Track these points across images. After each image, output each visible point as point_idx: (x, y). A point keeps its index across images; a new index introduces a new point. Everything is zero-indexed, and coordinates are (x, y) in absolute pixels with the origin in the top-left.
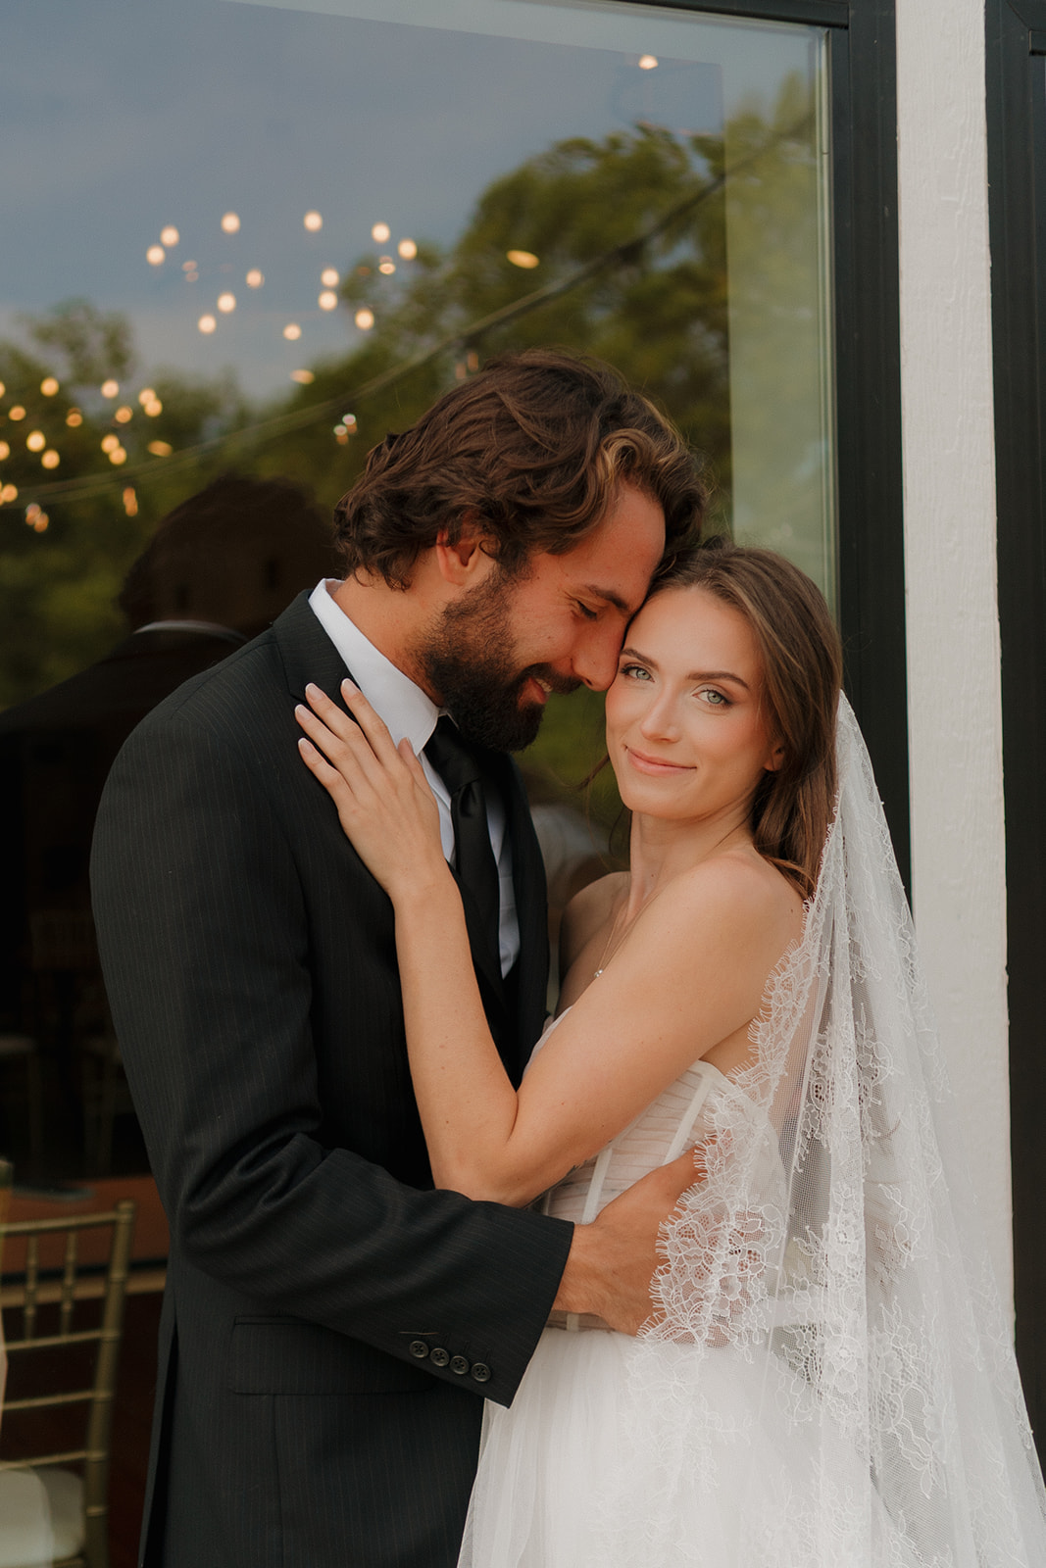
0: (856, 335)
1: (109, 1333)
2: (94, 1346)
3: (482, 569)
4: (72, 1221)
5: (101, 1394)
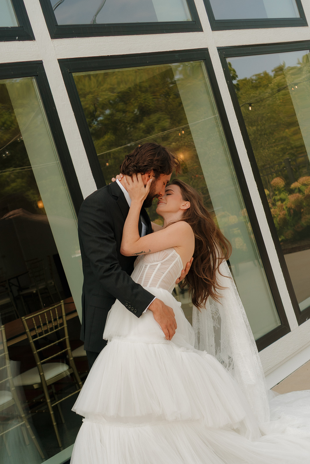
1: (65, 325)
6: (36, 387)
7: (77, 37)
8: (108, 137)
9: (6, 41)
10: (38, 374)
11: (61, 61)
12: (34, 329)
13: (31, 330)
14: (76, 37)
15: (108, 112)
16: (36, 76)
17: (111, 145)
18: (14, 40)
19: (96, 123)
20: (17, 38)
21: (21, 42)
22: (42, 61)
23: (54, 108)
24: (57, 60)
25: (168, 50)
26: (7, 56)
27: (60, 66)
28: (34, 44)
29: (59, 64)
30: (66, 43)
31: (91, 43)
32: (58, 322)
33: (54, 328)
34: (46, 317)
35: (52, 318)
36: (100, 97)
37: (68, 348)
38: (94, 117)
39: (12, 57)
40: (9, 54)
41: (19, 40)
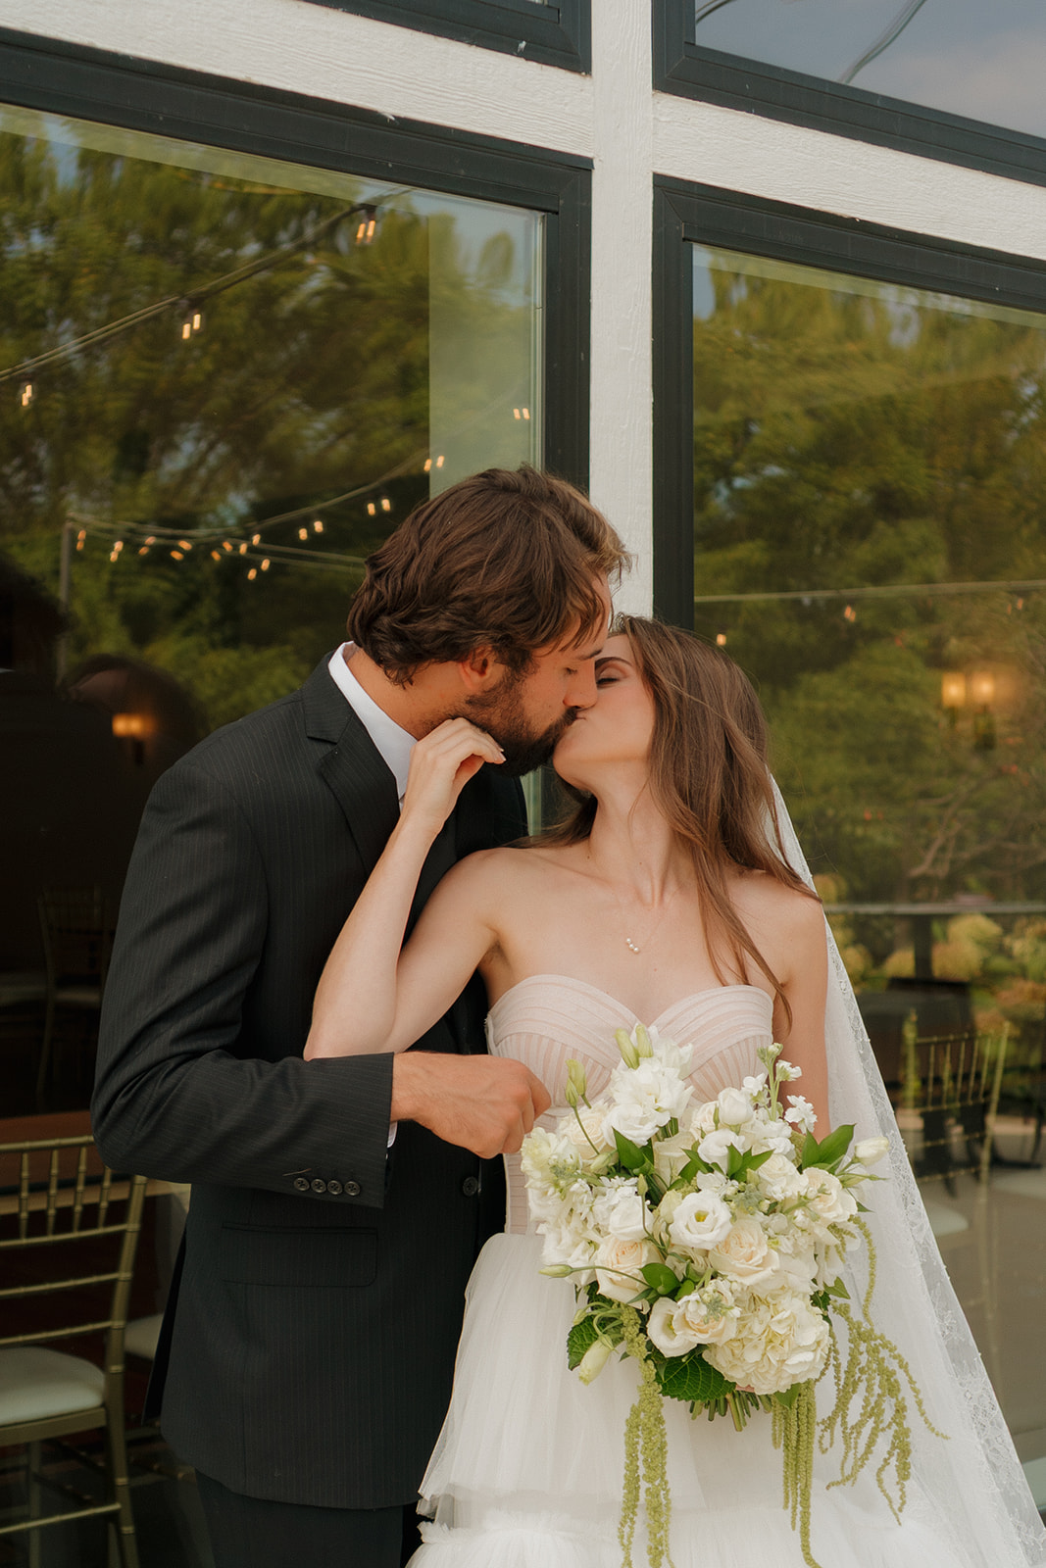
0: (559, 451)
1: (132, 1226)
2: (121, 1235)
5: (124, 1275)
7: (755, 114)
8: (750, 551)
9: (477, 45)
11: (665, 187)
14: (750, 112)
15: (774, 470)
16: (550, 212)
17: (751, 579)
18: (510, 49)
19: (724, 492)
20: (523, 45)
21: (534, 64)
22: (590, 161)
23: (582, 354)
24: (651, 175)
26: (462, 103)
27: (654, 202)
28: (582, 90)
29: (654, 193)
30: (704, 121)
31: (802, 152)
32: (79, 1196)
33: (77, 1218)
34: (54, 1171)
35: (81, 1178)
36: (761, 421)
37: (116, 1323)
38: (725, 472)
39: (480, 113)
40: (471, 95)
41: (527, 55)
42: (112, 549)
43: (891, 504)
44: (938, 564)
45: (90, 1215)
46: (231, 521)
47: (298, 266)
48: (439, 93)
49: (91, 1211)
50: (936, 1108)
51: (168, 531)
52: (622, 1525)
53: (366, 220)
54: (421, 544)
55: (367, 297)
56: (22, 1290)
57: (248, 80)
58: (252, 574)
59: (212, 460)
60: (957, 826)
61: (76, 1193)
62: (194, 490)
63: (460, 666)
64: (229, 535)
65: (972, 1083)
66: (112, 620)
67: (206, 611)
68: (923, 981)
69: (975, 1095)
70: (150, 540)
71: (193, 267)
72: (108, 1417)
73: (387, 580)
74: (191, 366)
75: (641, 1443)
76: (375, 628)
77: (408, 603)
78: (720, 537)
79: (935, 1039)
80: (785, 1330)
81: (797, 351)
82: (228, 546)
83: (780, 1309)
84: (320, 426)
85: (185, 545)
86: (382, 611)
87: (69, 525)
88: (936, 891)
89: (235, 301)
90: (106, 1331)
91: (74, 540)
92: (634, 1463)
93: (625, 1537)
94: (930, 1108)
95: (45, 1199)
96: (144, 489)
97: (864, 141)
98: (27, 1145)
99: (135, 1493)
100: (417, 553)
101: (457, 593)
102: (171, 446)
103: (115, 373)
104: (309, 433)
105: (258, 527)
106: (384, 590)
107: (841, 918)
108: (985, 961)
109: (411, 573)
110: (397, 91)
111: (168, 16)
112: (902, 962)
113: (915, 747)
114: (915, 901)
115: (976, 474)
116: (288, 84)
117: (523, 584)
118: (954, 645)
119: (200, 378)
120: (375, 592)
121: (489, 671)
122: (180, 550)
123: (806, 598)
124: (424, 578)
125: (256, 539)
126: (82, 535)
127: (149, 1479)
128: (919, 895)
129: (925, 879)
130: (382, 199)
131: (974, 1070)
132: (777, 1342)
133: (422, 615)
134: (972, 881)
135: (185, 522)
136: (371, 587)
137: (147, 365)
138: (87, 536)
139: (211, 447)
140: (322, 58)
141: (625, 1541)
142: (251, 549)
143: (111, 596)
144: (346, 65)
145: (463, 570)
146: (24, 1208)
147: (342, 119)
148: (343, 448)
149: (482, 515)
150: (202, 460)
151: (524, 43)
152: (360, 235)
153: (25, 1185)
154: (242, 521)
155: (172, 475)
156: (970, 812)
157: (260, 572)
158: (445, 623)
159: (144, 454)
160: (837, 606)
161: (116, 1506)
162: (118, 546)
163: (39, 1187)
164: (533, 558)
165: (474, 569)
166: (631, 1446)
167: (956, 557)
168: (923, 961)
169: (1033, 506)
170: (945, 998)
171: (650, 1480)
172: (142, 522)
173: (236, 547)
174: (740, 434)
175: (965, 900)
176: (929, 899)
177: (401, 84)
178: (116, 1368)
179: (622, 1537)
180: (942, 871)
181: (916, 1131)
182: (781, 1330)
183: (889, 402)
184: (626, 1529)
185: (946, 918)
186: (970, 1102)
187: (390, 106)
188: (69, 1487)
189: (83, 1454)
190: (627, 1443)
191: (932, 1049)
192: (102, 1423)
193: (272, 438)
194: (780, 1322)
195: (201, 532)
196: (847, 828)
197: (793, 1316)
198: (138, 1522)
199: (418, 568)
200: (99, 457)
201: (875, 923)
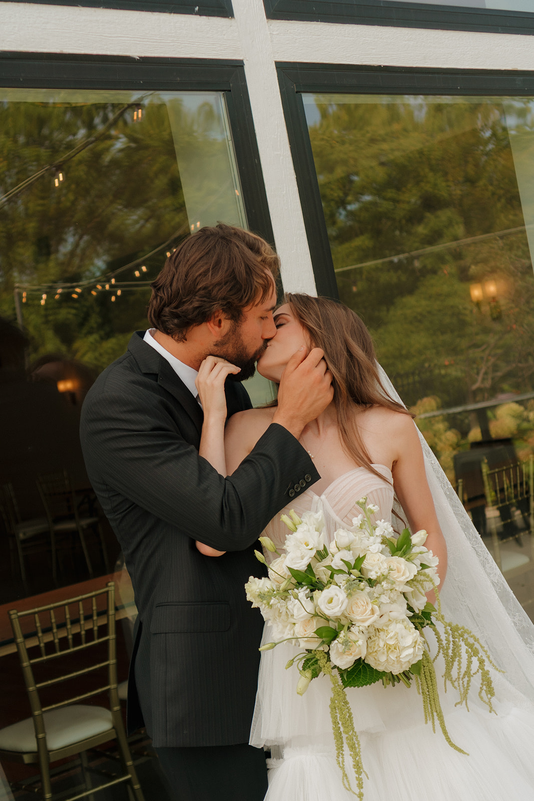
1: (112, 636)
2: (107, 642)
3: (226, 325)
4: (93, 593)
5: (112, 661)
6: (27, 759)
7: (321, 22)
8: (362, 241)
9: (174, 13)
10: (34, 734)
11: (282, 67)
12: (34, 634)
13: (27, 637)
14: (318, 21)
15: (367, 198)
16: (227, 91)
17: (366, 255)
18: (191, 12)
19: (343, 213)
20: (197, 8)
21: (204, 17)
22: (242, 61)
23: (256, 160)
24: (274, 63)
25: (503, 68)
26: (172, 44)
27: (278, 76)
28: (231, 26)
29: (277, 71)
30: (296, 31)
31: (348, 37)
32: (95, 622)
33: (83, 637)
34: (68, 616)
35: (82, 617)
36: (357, 174)
37: (112, 686)
38: (343, 203)
39: (182, 47)
40: (175, 39)
41: (201, 13)
42: (42, 298)
43: (431, 203)
44: (460, 230)
45: (90, 635)
46: (98, 274)
47: (110, 137)
48: (160, 41)
49: (90, 633)
50: (504, 504)
51: (69, 285)
52: (338, 757)
53: (136, 109)
54: (176, 270)
55: (146, 147)
56: (62, 678)
57: (61, 52)
58: (113, 299)
59: (82, 244)
60: (492, 360)
61: (93, 621)
62: (76, 261)
63: (208, 324)
64: (99, 281)
65: (519, 489)
66: (50, 334)
67: (94, 320)
68: (487, 442)
69: (522, 494)
70: (60, 291)
71: (55, 150)
72: (117, 733)
73: (163, 291)
74: (63, 199)
75: (339, 716)
76: (162, 315)
77: (177, 299)
78: (345, 236)
79: (497, 470)
80: (395, 641)
81: (369, 135)
82: (99, 287)
83: (390, 632)
84: (135, 217)
85: (78, 290)
86: (164, 306)
87: (17, 290)
88: (486, 395)
89: (80, 162)
90: (108, 690)
91: (21, 297)
92: (337, 726)
93: (341, 763)
94: (500, 505)
95: (52, 635)
96: (51, 264)
97: (378, 25)
98: (52, 605)
99: (137, 768)
100: (175, 273)
101: (199, 287)
102: (61, 240)
103: (27, 209)
104: (129, 222)
105: (113, 275)
106: (163, 295)
107: (441, 417)
108: (519, 426)
109: (174, 284)
110: (138, 44)
111: (15, 27)
112: (475, 434)
113: (463, 324)
114: (476, 402)
115: (471, 181)
116: (82, 50)
117: (231, 276)
118: (473, 269)
119: (68, 204)
120: (159, 298)
121: (223, 324)
122: (77, 293)
123: (395, 259)
124: (181, 284)
125: (113, 281)
126: (24, 294)
127: (142, 760)
128: (478, 398)
129: (480, 390)
130: (142, 99)
131: (519, 482)
132: (392, 648)
133: (184, 302)
134: (505, 386)
135: (75, 278)
136: (156, 296)
137: (41, 202)
138: (27, 294)
139: (81, 238)
140: (97, 34)
141: (341, 765)
142: (111, 286)
143: (47, 322)
144: (110, 35)
145: (200, 275)
146: (69, 633)
147: (113, 63)
148: (149, 226)
149: (204, 247)
150: (77, 245)
151: (197, 7)
152: (135, 118)
153: (54, 626)
154: (104, 273)
155: (65, 255)
156: (499, 351)
157: (117, 297)
158: (197, 303)
159: (48, 246)
160: (411, 260)
161: (129, 776)
162: (44, 296)
163: (47, 630)
164: (233, 262)
165: (205, 273)
166: (334, 718)
167: (468, 224)
168: (485, 431)
169: (501, 192)
170: (500, 448)
171: (347, 733)
172: (55, 282)
173: (103, 287)
174: (346, 183)
175: (501, 397)
176: (483, 400)
177: (139, 39)
178: (117, 708)
179: (339, 763)
180: (488, 384)
181: (495, 518)
182: (391, 642)
183: (421, 152)
184: (341, 759)
185: (494, 408)
186: (520, 498)
187: (136, 52)
188: (104, 771)
189: (108, 753)
190: (332, 717)
191: (496, 475)
192: (114, 736)
193: (111, 227)
194: (391, 638)
195: (84, 282)
196: (436, 371)
197: (396, 634)
198: (141, 782)
199: (177, 279)
200: (26, 252)
201: (459, 417)
